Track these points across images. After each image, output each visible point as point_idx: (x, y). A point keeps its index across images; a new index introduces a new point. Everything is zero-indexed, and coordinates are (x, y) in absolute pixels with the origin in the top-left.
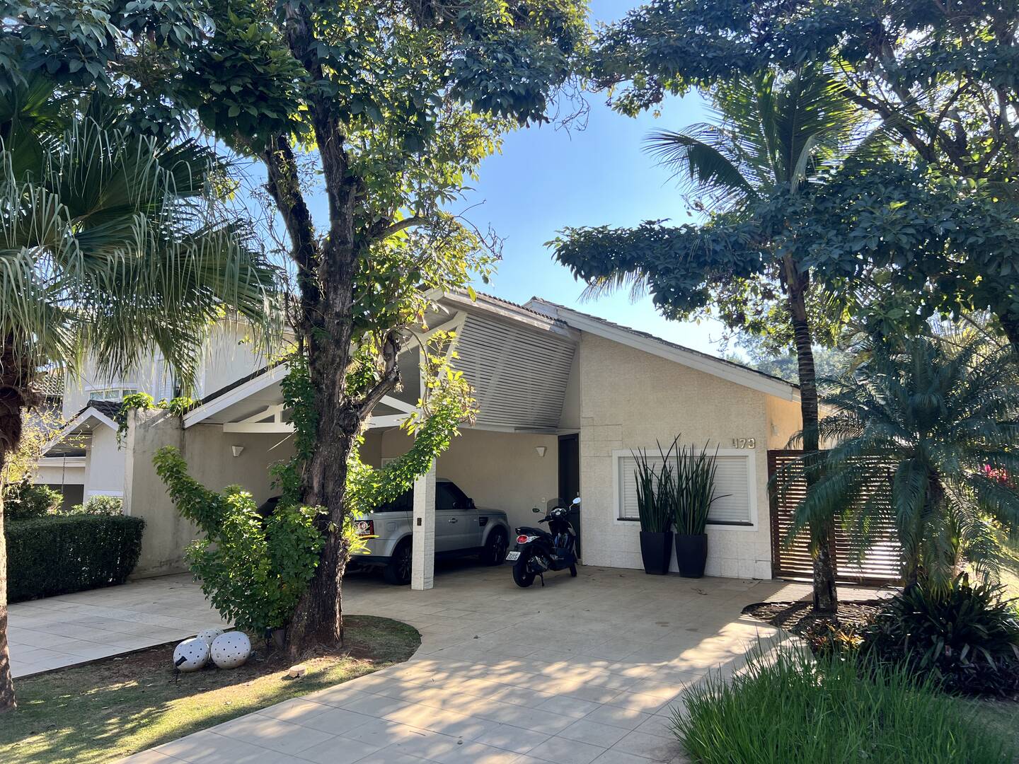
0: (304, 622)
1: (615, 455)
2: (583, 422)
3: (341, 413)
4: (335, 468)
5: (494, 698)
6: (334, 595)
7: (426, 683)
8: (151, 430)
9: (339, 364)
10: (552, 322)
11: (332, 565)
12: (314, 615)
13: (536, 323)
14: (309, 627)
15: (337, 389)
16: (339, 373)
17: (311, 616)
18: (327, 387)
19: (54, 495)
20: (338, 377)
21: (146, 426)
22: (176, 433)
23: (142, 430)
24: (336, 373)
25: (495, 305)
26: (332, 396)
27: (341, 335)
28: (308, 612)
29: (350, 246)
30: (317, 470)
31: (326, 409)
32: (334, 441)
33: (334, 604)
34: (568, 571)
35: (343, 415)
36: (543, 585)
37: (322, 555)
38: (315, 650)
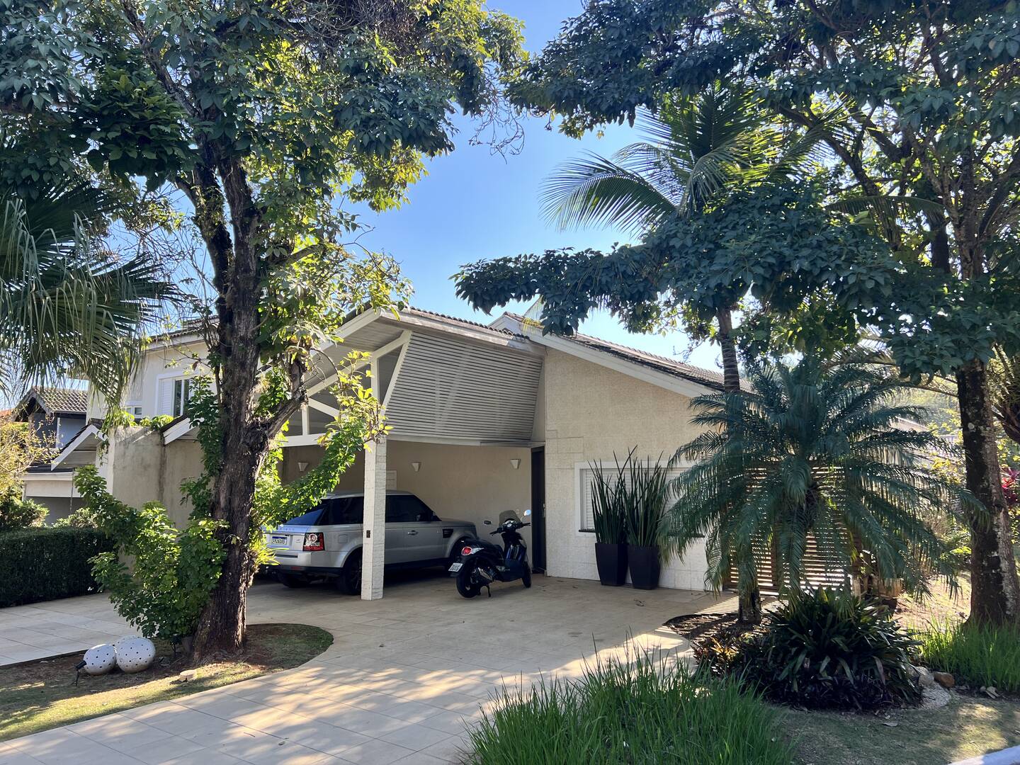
0: (207, 629)
1: (578, 466)
2: (547, 435)
3: (248, 432)
4: (241, 484)
5: (350, 703)
6: (236, 603)
7: (297, 688)
8: (132, 447)
9: (245, 386)
10: (512, 337)
11: (236, 576)
12: (216, 622)
13: (491, 339)
14: (211, 634)
15: (243, 410)
16: (245, 394)
17: (214, 624)
18: (234, 408)
19: (38, 509)
20: (244, 398)
21: (126, 443)
22: (157, 450)
23: (122, 447)
24: (242, 394)
25: (442, 323)
26: (239, 415)
27: (246, 359)
28: (211, 620)
29: (252, 274)
30: (224, 485)
31: (233, 428)
32: (240, 459)
33: (236, 613)
34: (520, 582)
35: (250, 434)
36: (490, 596)
37: (225, 565)
38: (215, 657)
